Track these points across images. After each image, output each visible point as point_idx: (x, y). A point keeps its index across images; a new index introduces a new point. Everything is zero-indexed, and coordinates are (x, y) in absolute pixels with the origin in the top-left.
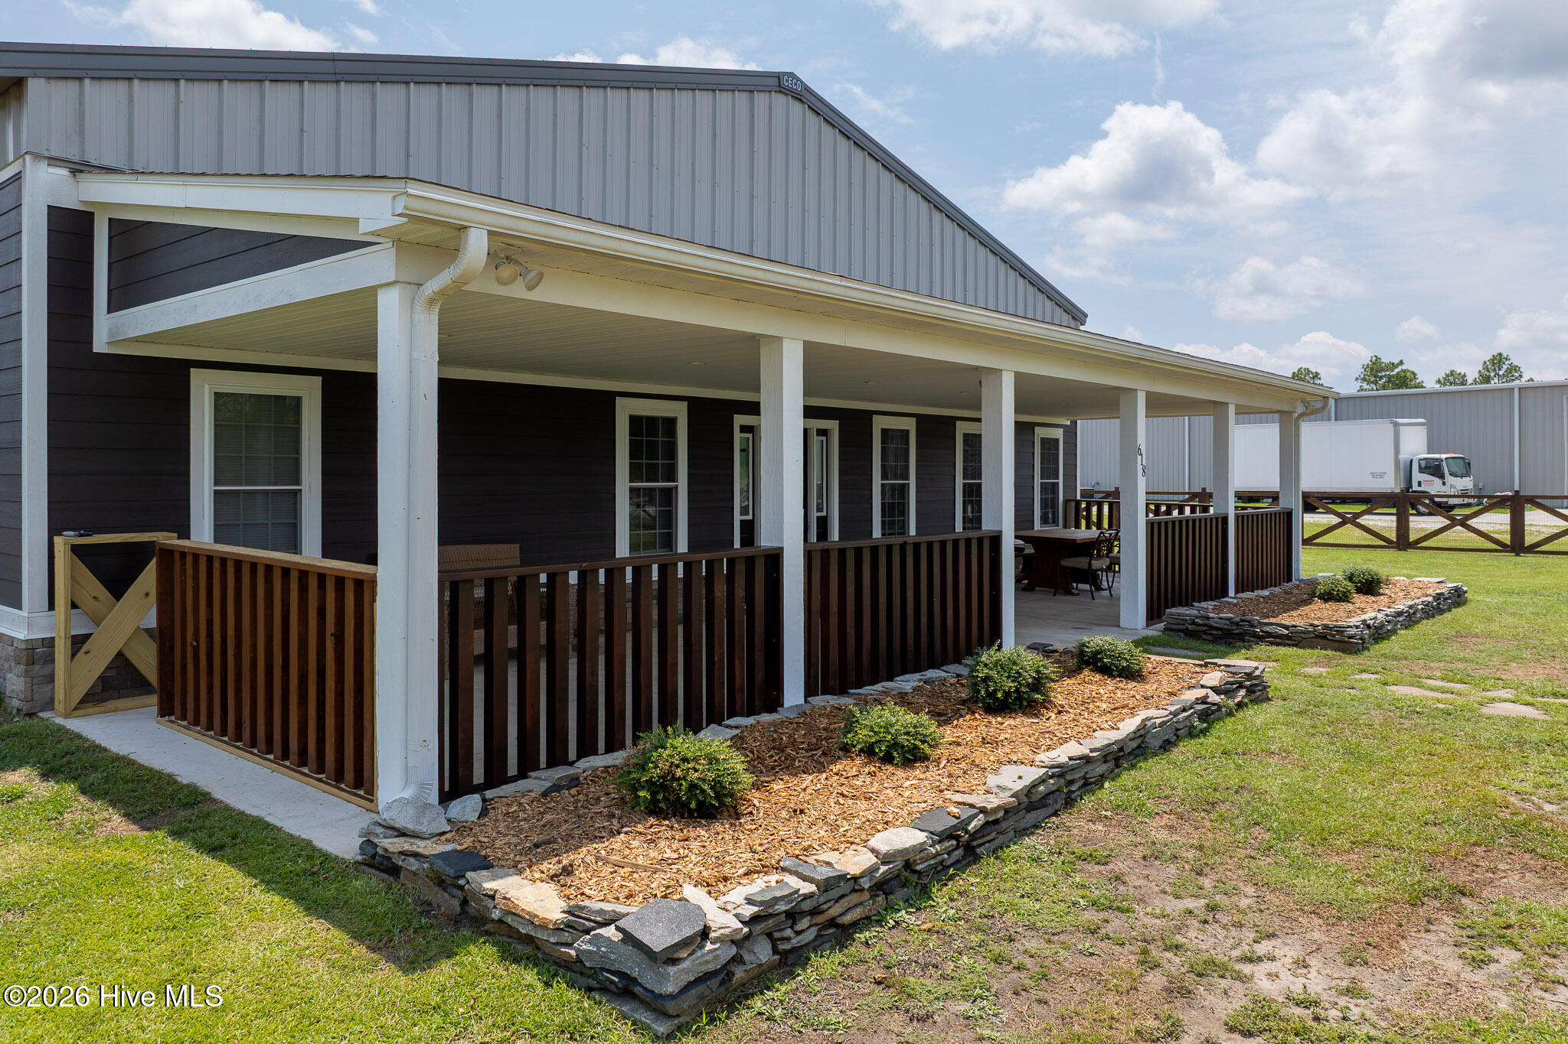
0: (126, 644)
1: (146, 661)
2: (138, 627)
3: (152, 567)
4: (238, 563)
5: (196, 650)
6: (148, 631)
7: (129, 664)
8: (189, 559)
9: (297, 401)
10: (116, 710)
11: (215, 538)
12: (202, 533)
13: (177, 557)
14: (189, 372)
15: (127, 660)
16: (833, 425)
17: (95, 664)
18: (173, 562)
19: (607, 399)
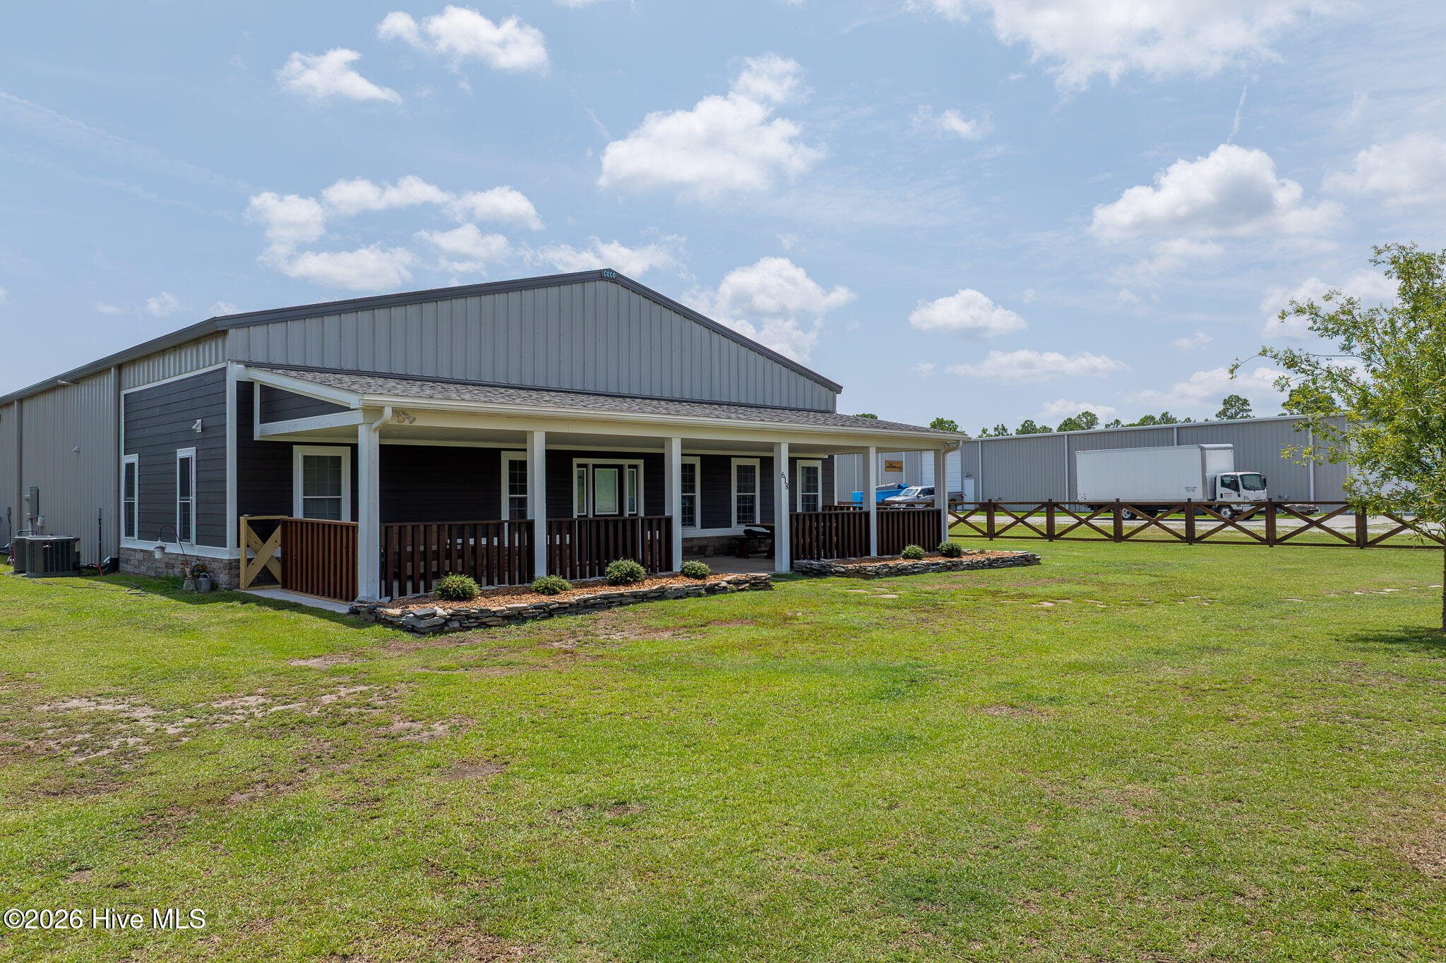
0: (267, 563)
1: (276, 570)
2: (272, 556)
3: (279, 529)
4: (312, 524)
5: (296, 560)
6: (277, 558)
7: (269, 572)
8: (294, 524)
9: (339, 458)
10: (264, 589)
11: (304, 514)
12: (298, 514)
13: (289, 523)
14: (292, 448)
15: (268, 570)
16: (640, 463)
17: (256, 570)
18: (287, 525)
19: (497, 452)
